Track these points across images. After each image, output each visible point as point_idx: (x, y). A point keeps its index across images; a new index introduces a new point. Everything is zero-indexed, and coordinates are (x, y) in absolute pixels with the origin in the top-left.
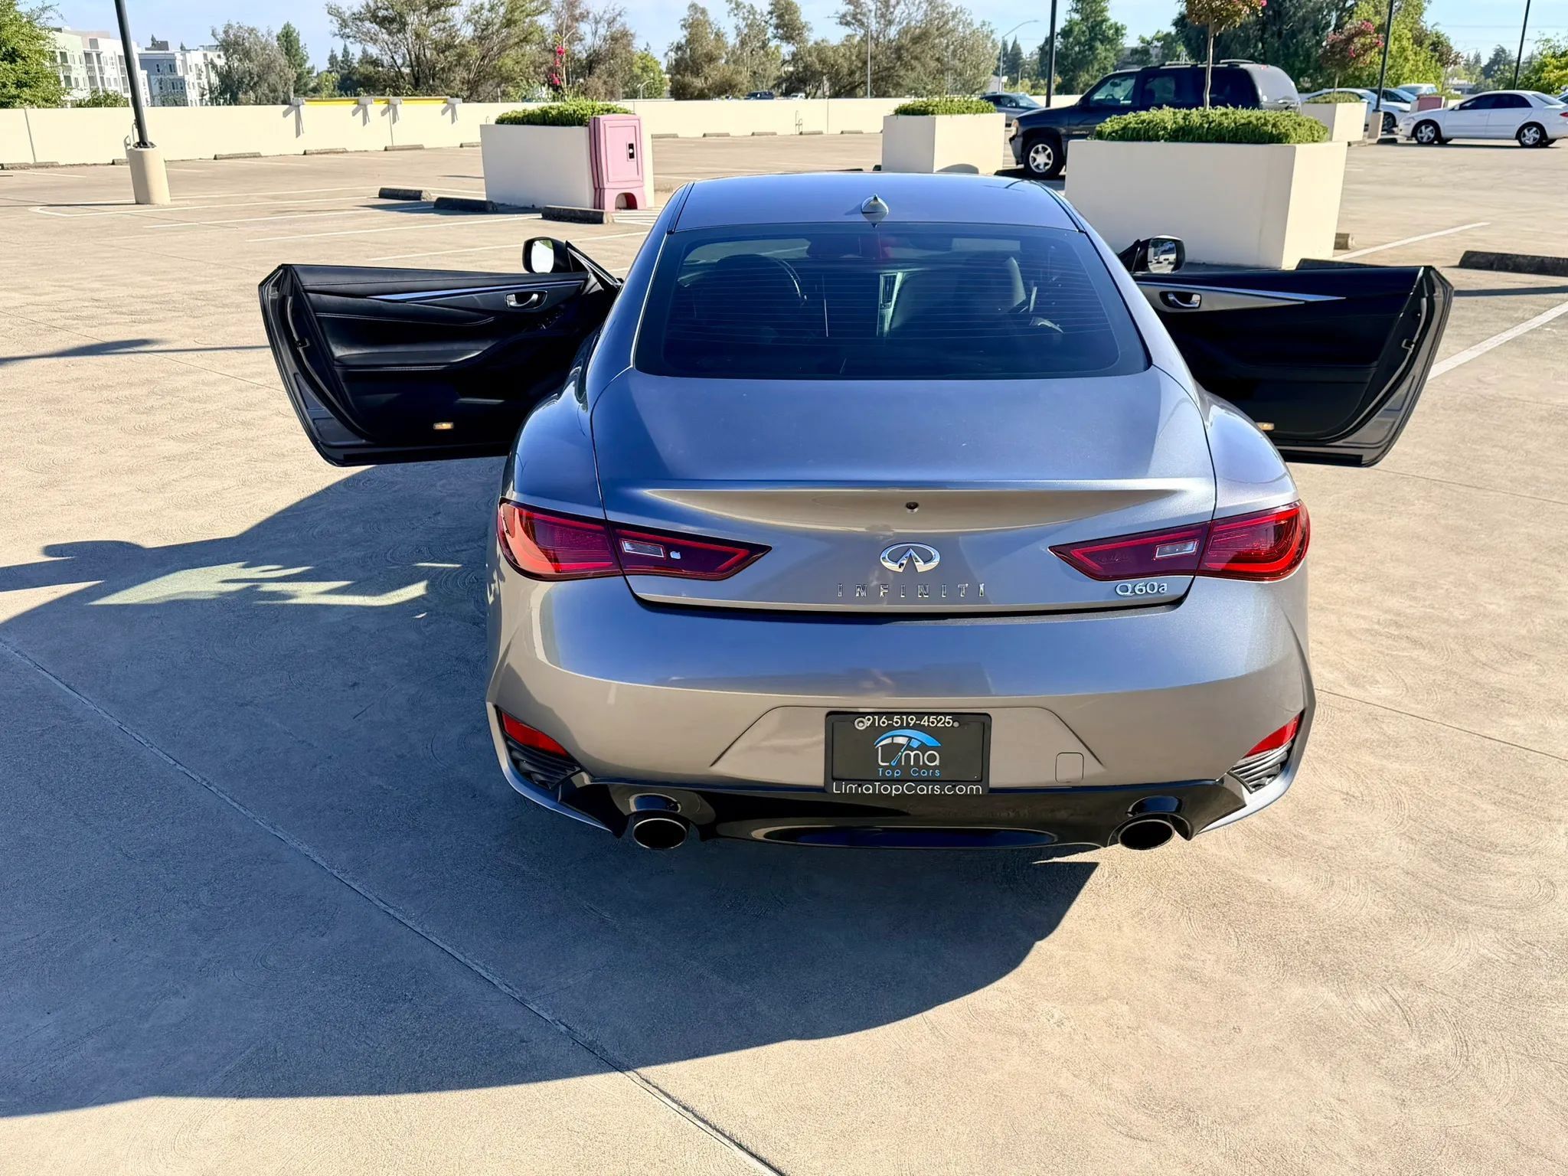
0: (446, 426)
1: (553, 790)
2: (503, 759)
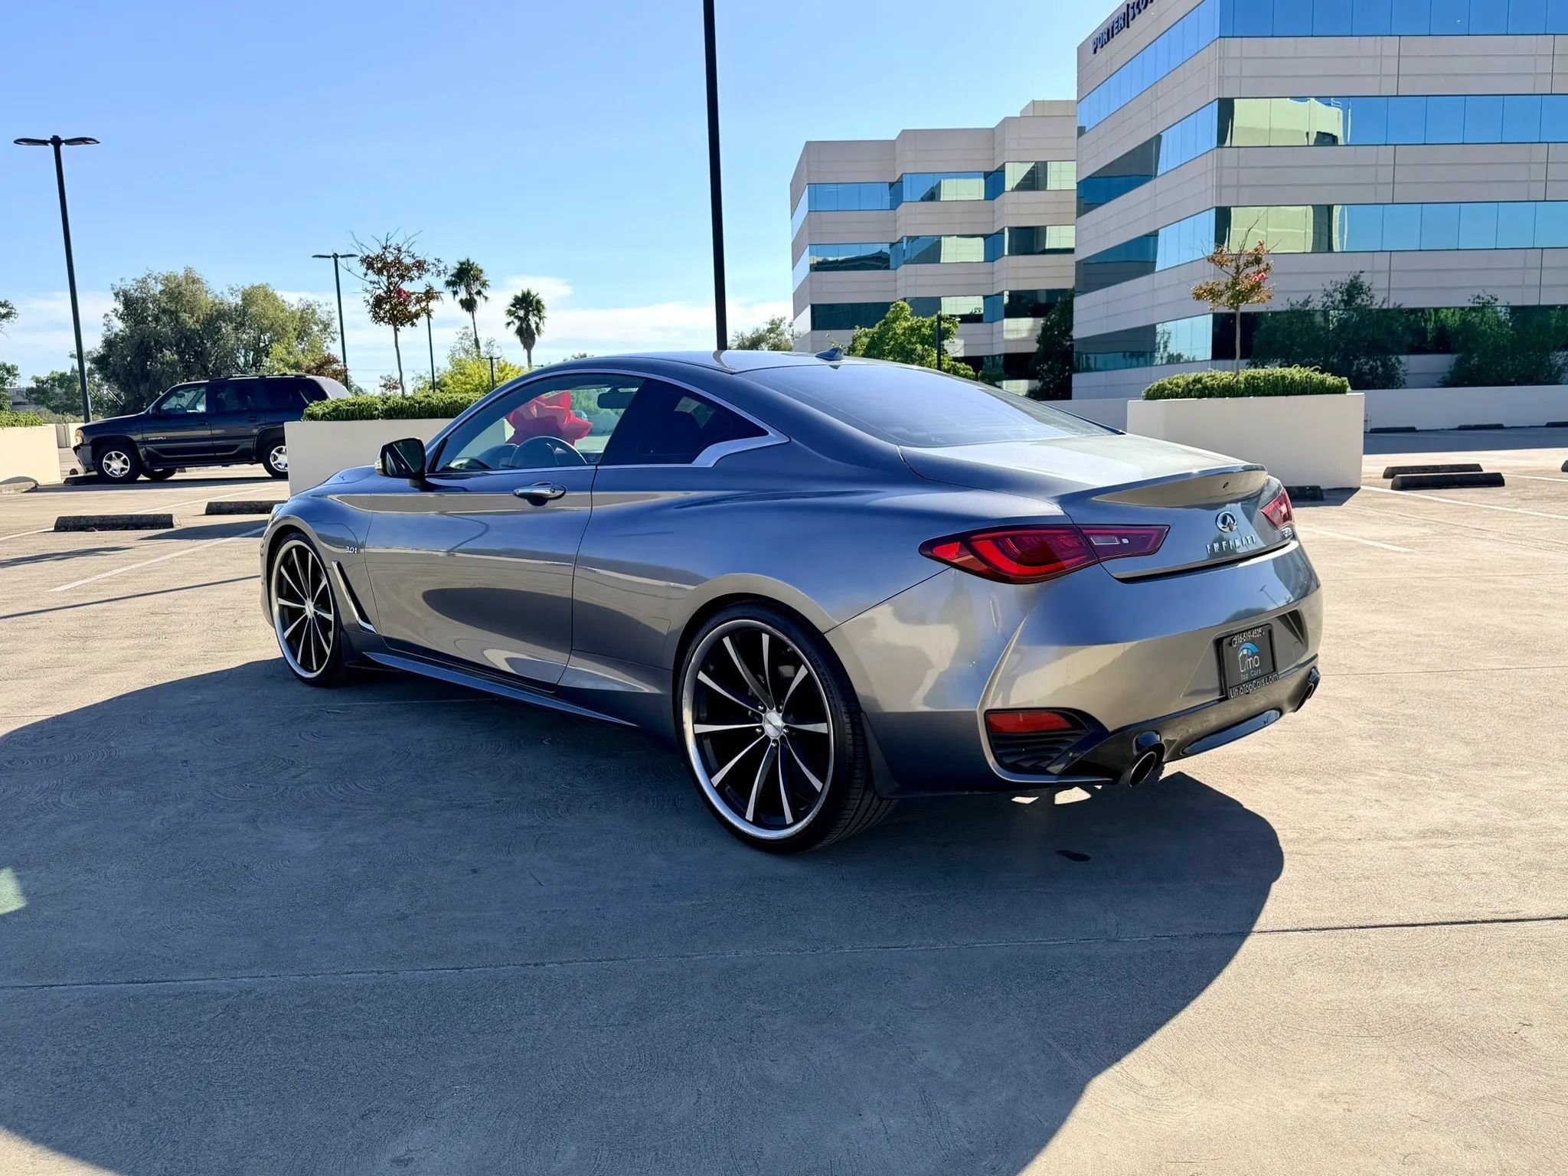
1: (1048, 766)
2: (991, 760)
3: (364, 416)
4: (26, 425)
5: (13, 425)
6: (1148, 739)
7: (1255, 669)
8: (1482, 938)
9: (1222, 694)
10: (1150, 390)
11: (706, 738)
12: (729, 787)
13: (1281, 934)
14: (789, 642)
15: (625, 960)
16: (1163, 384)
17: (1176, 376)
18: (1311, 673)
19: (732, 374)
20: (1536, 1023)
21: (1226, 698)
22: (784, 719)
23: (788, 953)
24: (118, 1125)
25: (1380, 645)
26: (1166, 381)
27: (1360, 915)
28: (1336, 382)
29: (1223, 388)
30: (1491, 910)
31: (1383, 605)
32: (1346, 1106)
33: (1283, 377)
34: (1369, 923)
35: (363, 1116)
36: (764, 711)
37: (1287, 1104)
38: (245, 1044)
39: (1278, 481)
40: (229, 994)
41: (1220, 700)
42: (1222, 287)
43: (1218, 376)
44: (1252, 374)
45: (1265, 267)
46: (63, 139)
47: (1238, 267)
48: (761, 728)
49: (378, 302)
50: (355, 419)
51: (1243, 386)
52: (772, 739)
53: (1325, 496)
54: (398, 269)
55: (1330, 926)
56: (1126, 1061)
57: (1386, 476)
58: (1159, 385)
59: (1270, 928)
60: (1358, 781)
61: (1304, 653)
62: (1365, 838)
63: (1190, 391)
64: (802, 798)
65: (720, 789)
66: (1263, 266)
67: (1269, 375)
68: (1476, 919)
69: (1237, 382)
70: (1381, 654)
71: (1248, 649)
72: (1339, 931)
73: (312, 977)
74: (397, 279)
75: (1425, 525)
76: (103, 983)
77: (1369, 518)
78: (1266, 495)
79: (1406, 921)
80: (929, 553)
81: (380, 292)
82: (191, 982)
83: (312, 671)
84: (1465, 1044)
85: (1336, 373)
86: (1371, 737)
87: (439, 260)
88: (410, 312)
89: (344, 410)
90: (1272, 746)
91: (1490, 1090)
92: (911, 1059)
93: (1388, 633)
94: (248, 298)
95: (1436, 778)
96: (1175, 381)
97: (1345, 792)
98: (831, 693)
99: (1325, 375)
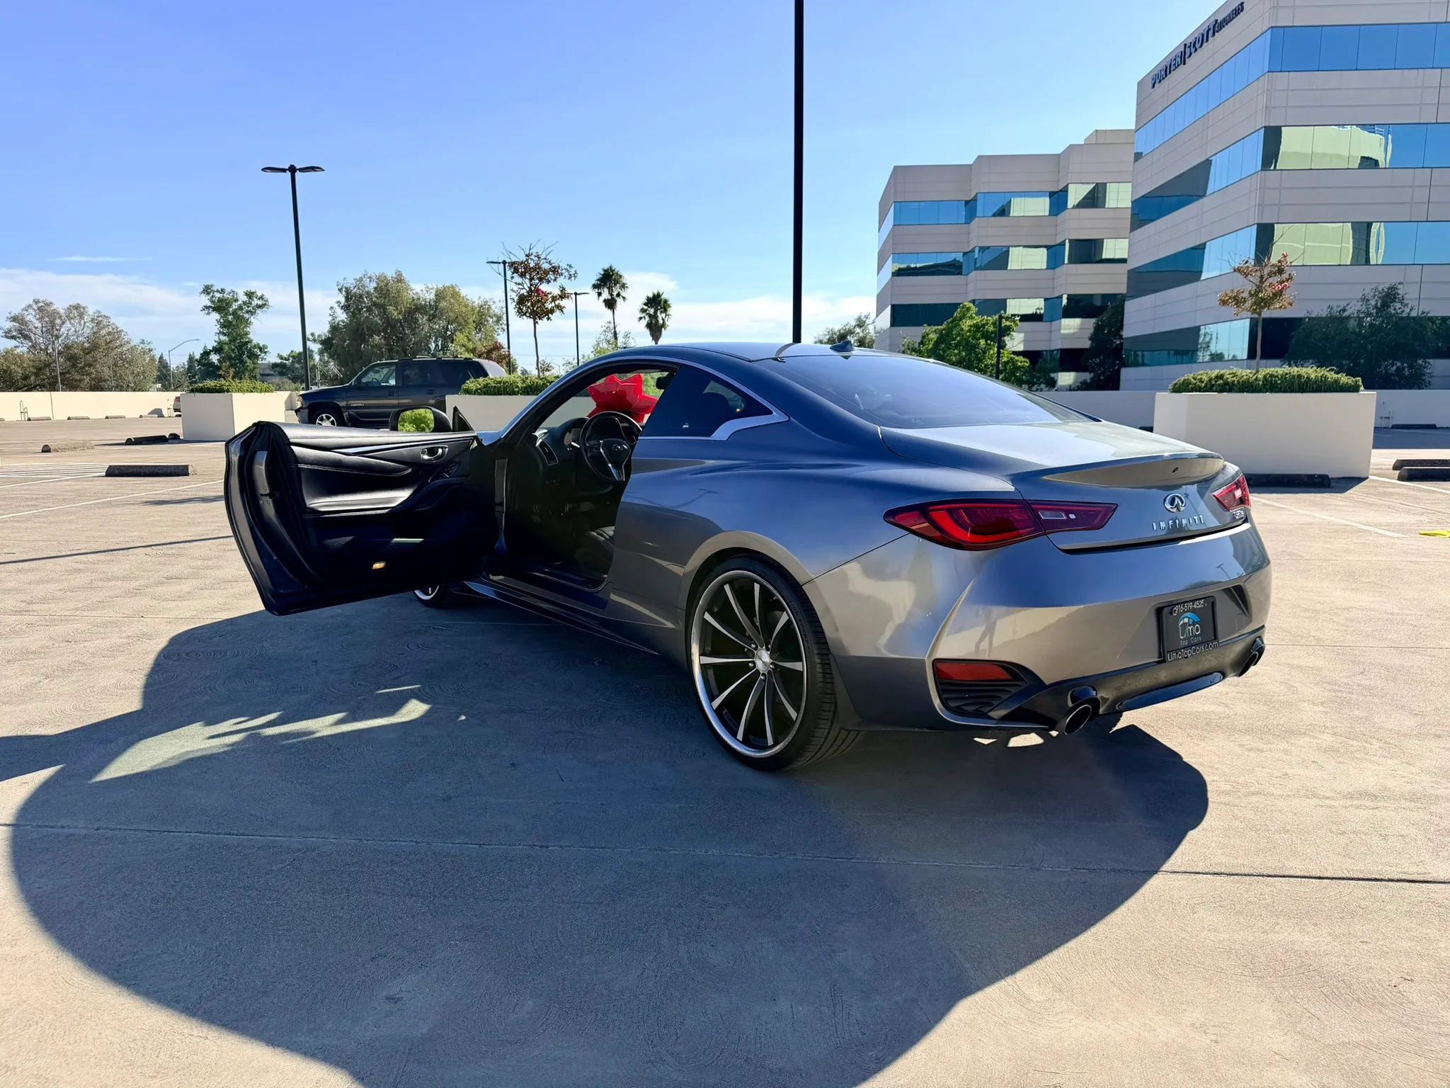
0: (378, 566)
1: (990, 711)
2: (937, 702)
3: (507, 392)
4: (261, 392)
5: (252, 392)
6: (1085, 692)
7: (1196, 636)
8: (1384, 896)
9: (1160, 657)
10: (1176, 384)
11: (709, 668)
12: (726, 710)
13: (1193, 876)
14: (775, 592)
15: (613, 849)
16: (1188, 379)
17: (1202, 372)
18: (1255, 641)
19: (750, 361)
20: (1416, 979)
21: (1164, 661)
22: (771, 657)
23: (750, 855)
24: (188, 947)
25: (1352, 620)
26: (1191, 376)
27: (1272, 865)
28: (1350, 381)
29: (1242, 385)
30: (1399, 870)
31: (1364, 585)
32: (1213, 1037)
33: (1300, 376)
34: (1278, 873)
35: (373, 958)
36: (756, 649)
37: (1159, 1030)
38: (299, 892)
39: (1237, 468)
40: (299, 850)
41: (1158, 663)
42: (1245, 295)
43: (1239, 373)
44: (1270, 373)
45: (1288, 277)
46: (298, 168)
47: (1262, 277)
48: (753, 662)
49: (522, 300)
50: (501, 395)
51: (1261, 383)
52: (761, 672)
53: (1332, 484)
54: (538, 273)
55: (1240, 872)
56: (1022, 975)
57: (1395, 468)
58: (1185, 380)
59: (1183, 869)
60: (1301, 742)
61: (1247, 624)
62: (1294, 795)
63: (1212, 386)
64: (782, 725)
65: (718, 712)
66: (1285, 276)
67: (1287, 374)
68: (1382, 877)
69: (1256, 379)
70: (1351, 629)
71: (1189, 618)
72: (1248, 878)
73: (365, 842)
74: (537, 281)
75: (1422, 514)
76: (208, 833)
77: (1371, 505)
78: (1221, 479)
79: (1314, 874)
80: (892, 520)
81: (524, 292)
82: (273, 838)
83: (428, 594)
84: (1343, 991)
85: (1351, 373)
86: (1322, 703)
87: (570, 266)
88: (547, 308)
89: (492, 387)
90: (1226, 706)
91: (1356, 1037)
92: (831, 956)
93: (1363, 610)
94: (440, 295)
95: (1376, 744)
96: (1199, 377)
97: (1286, 752)
98: (806, 637)
99: (1339, 376)
